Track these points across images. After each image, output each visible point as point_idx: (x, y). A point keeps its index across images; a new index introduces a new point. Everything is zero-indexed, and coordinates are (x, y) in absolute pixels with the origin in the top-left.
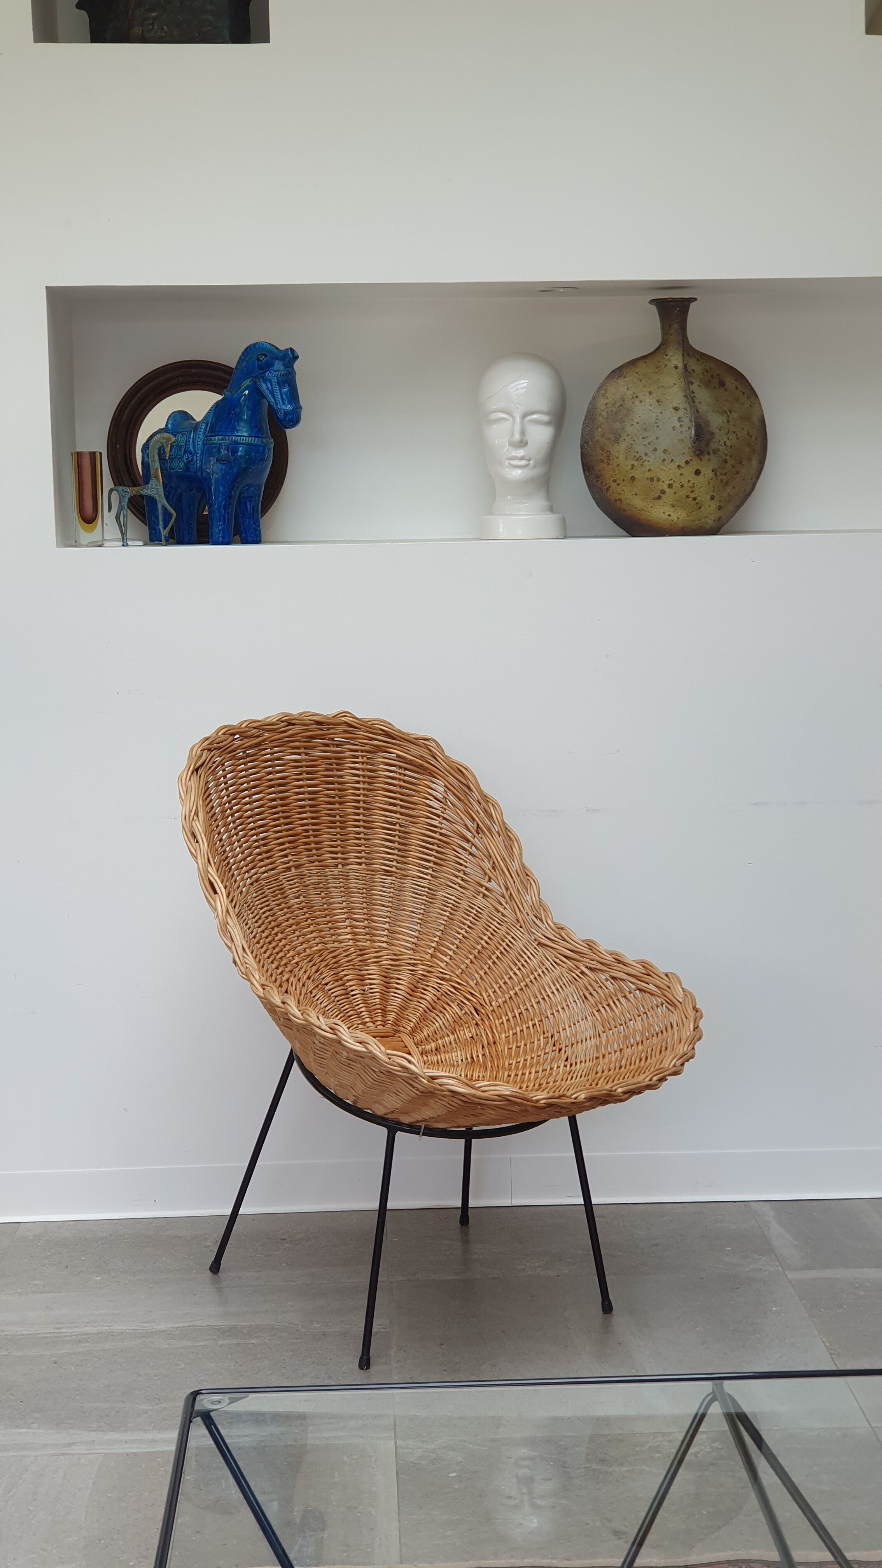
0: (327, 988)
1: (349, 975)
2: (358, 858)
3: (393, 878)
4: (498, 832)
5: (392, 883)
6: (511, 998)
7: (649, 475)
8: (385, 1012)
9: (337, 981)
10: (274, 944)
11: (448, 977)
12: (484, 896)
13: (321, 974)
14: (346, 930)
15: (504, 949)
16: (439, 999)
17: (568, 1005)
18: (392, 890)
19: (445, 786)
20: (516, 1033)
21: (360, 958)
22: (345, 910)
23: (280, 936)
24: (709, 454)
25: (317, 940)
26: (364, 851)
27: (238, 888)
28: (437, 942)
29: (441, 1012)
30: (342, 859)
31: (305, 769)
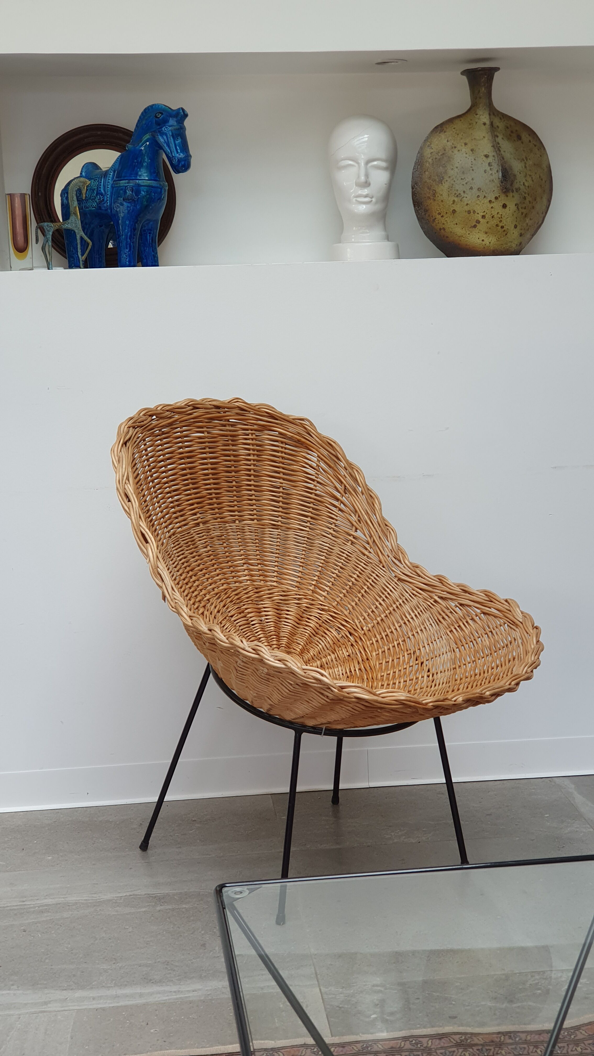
0: (233, 619)
1: (249, 608)
2: (251, 515)
3: (279, 531)
4: (361, 492)
5: (278, 535)
6: (378, 623)
7: (467, 208)
8: (279, 638)
9: (240, 613)
10: (190, 585)
11: (327, 608)
12: (353, 543)
13: (227, 608)
14: (244, 573)
15: (371, 584)
16: (320, 626)
17: (425, 628)
18: (279, 540)
19: (318, 456)
20: (384, 651)
21: (257, 595)
22: (243, 557)
23: (194, 578)
24: (513, 192)
25: (222, 581)
26: (255, 509)
27: (160, 540)
28: (317, 581)
29: (323, 636)
30: (238, 516)
31: (207, 444)
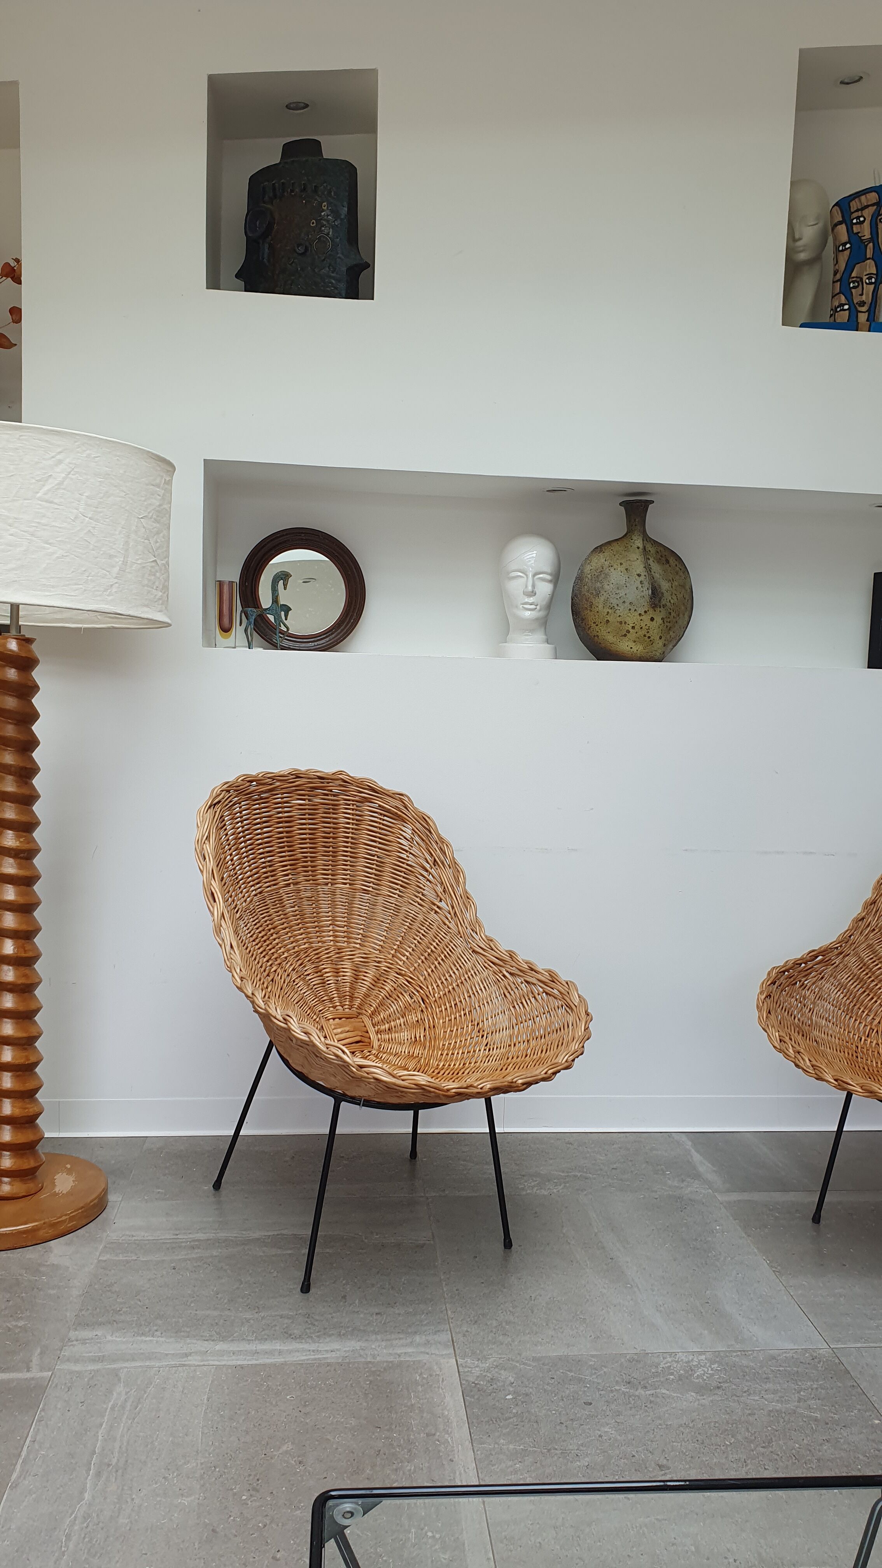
0: (308, 978)
1: (327, 968)
2: (344, 879)
3: (369, 896)
4: (449, 865)
5: (368, 899)
6: (449, 991)
7: (619, 619)
8: (352, 998)
9: (317, 973)
10: (268, 942)
11: (404, 972)
12: (436, 912)
13: (305, 967)
14: (329, 933)
15: (448, 953)
16: (395, 989)
17: (491, 1000)
18: (368, 904)
19: (413, 829)
20: (451, 1020)
21: (338, 956)
22: (330, 918)
23: (275, 936)
25: (305, 941)
26: (349, 874)
27: (243, 897)
28: (398, 945)
29: (396, 1000)
30: (331, 879)
31: (307, 811)
